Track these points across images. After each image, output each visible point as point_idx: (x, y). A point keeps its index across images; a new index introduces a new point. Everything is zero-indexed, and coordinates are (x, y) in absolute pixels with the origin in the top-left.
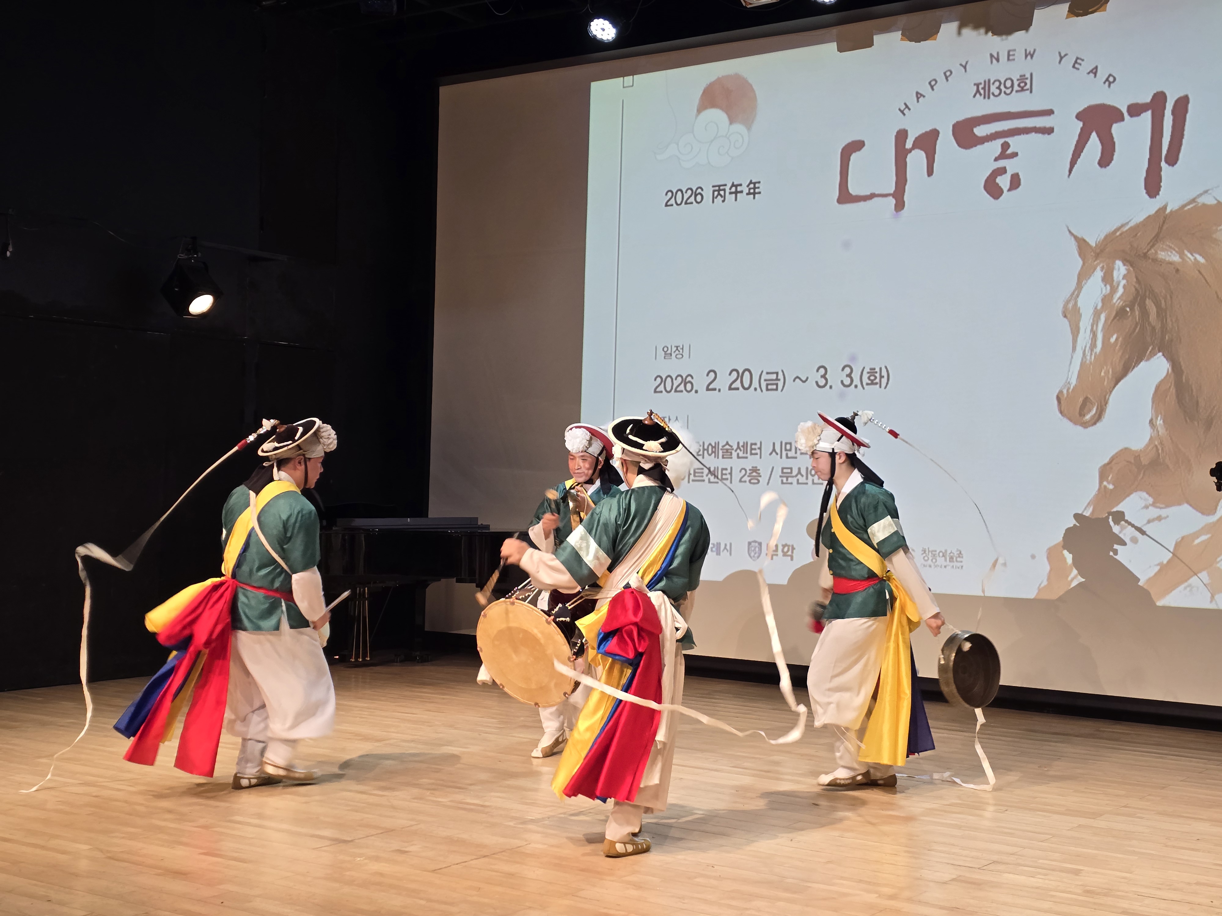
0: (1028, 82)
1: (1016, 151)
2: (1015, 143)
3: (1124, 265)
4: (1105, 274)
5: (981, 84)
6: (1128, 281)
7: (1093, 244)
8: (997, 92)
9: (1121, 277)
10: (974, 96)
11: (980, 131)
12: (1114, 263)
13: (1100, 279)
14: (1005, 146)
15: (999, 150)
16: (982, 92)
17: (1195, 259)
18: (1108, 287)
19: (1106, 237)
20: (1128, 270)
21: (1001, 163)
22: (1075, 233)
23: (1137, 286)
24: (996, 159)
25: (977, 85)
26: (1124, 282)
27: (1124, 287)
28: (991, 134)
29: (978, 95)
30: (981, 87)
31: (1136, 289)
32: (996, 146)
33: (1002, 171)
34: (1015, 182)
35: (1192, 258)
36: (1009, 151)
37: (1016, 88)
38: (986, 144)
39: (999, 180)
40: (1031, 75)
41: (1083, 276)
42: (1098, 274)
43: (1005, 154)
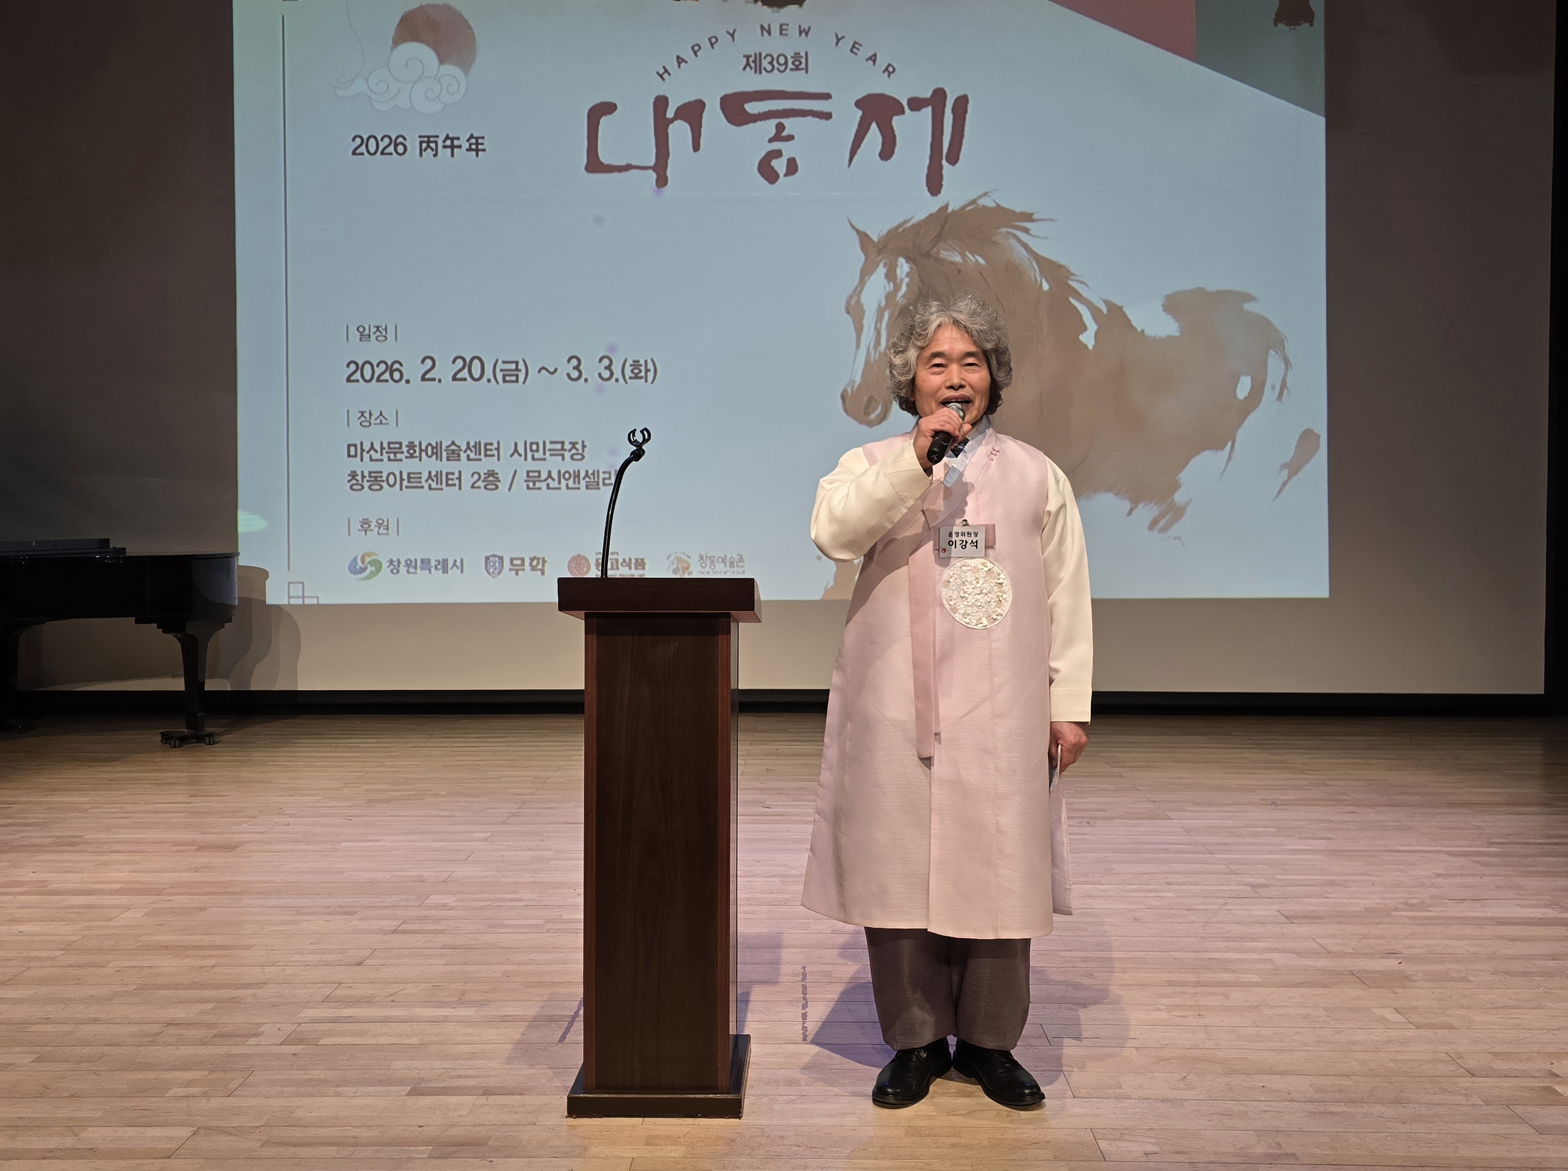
3: (907, 262)
4: (888, 271)
6: (911, 280)
7: (875, 239)
9: (904, 275)
12: (897, 260)
13: (883, 276)
18: (892, 284)
20: (911, 268)
26: (907, 280)
27: (907, 285)
31: (919, 288)
41: (866, 272)
42: (881, 270)
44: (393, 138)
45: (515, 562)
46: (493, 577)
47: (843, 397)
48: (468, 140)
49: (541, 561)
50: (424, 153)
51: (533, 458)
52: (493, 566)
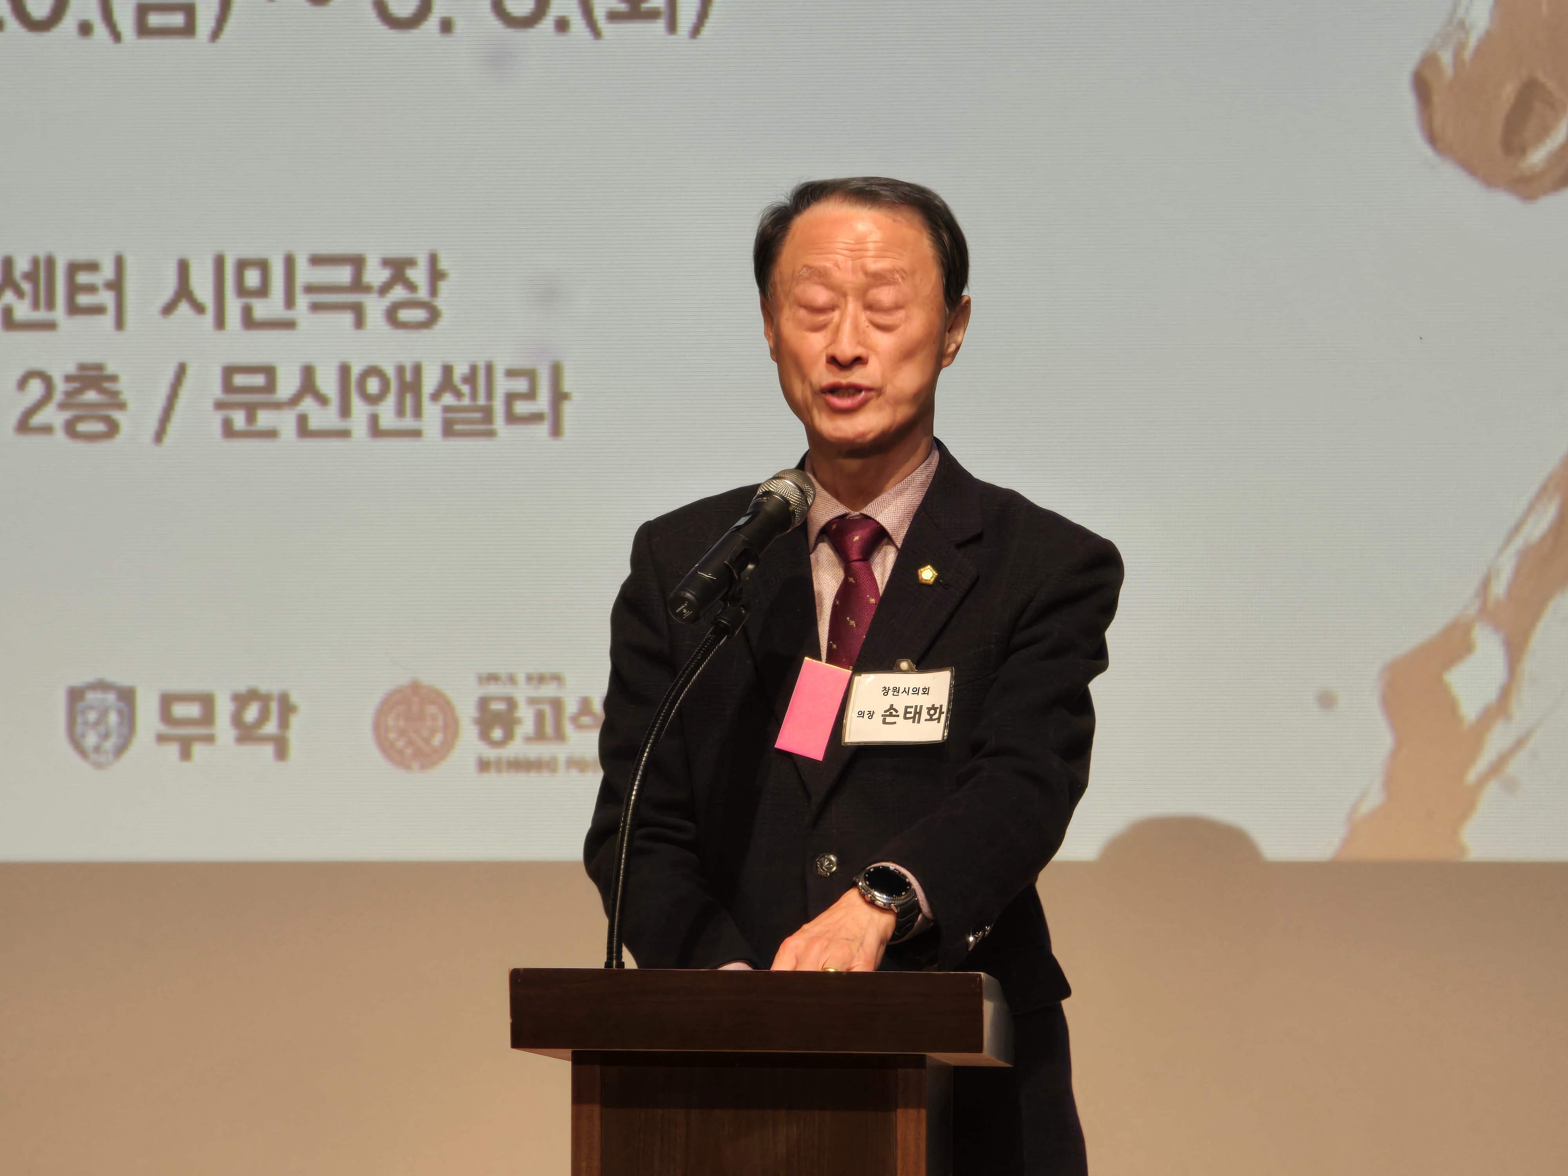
45: (180, 710)
46: (98, 766)
49: (274, 707)
51: (249, 321)
52: (97, 724)
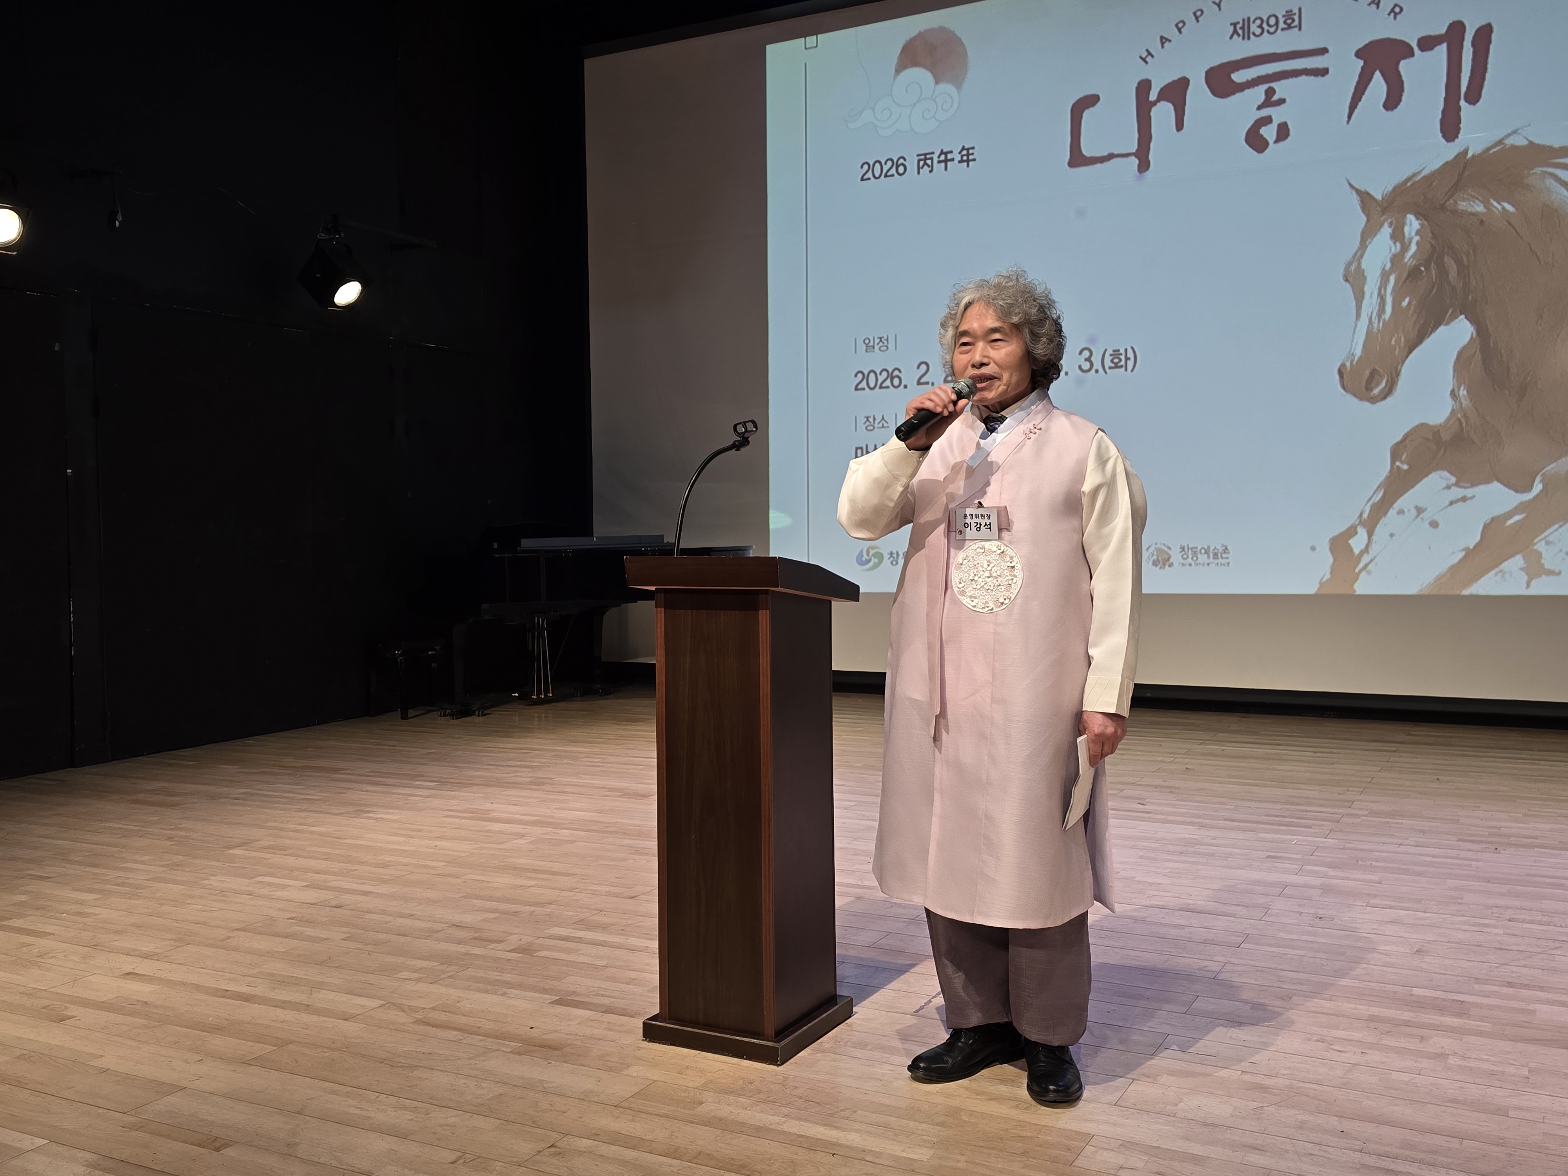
0: (1296, 18)
1: (1283, 97)
2: (1281, 88)
3: (1417, 219)
4: (1394, 231)
5: (1238, 23)
6: (1422, 238)
7: (1379, 197)
8: (1258, 32)
9: (1413, 234)
10: (1231, 37)
11: (1239, 77)
12: (1405, 217)
13: (1388, 236)
14: (1270, 92)
15: (1263, 97)
16: (1240, 32)
17: (1504, 208)
18: (1398, 245)
19: (1395, 189)
20: (1422, 225)
21: (1265, 112)
22: (1357, 186)
23: (1433, 242)
24: (1259, 108)
25: (1235, 25)
26: (1417, 238)
27: (1418, 244)
28: (1253, 80)
29: (1235, 36)
30: (1238, 26)
31: (1432, 246)
32: (1258, 93)
33: (1268, 120)
34: (1283, 132)
35: (1499, 207)
36: (1275, 98)
37: (1282, 25)
38: (1247, 91)
39: (1263, 131)
40: (1300, 10)
41: (1367, 234)
42: (1386, 231)
43: (1269, 101)
44: (895, 161)
47: (1340, 373)
48: (960, 153)
50: (921, 170)
